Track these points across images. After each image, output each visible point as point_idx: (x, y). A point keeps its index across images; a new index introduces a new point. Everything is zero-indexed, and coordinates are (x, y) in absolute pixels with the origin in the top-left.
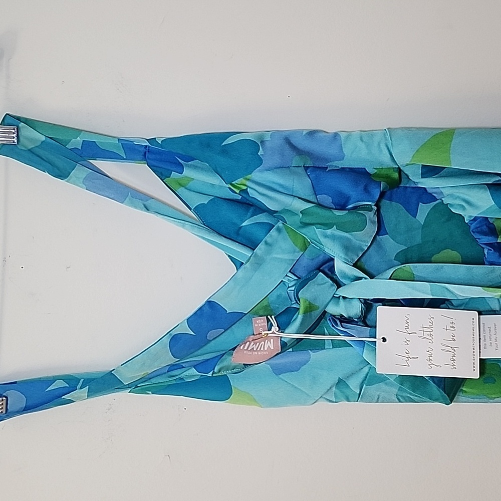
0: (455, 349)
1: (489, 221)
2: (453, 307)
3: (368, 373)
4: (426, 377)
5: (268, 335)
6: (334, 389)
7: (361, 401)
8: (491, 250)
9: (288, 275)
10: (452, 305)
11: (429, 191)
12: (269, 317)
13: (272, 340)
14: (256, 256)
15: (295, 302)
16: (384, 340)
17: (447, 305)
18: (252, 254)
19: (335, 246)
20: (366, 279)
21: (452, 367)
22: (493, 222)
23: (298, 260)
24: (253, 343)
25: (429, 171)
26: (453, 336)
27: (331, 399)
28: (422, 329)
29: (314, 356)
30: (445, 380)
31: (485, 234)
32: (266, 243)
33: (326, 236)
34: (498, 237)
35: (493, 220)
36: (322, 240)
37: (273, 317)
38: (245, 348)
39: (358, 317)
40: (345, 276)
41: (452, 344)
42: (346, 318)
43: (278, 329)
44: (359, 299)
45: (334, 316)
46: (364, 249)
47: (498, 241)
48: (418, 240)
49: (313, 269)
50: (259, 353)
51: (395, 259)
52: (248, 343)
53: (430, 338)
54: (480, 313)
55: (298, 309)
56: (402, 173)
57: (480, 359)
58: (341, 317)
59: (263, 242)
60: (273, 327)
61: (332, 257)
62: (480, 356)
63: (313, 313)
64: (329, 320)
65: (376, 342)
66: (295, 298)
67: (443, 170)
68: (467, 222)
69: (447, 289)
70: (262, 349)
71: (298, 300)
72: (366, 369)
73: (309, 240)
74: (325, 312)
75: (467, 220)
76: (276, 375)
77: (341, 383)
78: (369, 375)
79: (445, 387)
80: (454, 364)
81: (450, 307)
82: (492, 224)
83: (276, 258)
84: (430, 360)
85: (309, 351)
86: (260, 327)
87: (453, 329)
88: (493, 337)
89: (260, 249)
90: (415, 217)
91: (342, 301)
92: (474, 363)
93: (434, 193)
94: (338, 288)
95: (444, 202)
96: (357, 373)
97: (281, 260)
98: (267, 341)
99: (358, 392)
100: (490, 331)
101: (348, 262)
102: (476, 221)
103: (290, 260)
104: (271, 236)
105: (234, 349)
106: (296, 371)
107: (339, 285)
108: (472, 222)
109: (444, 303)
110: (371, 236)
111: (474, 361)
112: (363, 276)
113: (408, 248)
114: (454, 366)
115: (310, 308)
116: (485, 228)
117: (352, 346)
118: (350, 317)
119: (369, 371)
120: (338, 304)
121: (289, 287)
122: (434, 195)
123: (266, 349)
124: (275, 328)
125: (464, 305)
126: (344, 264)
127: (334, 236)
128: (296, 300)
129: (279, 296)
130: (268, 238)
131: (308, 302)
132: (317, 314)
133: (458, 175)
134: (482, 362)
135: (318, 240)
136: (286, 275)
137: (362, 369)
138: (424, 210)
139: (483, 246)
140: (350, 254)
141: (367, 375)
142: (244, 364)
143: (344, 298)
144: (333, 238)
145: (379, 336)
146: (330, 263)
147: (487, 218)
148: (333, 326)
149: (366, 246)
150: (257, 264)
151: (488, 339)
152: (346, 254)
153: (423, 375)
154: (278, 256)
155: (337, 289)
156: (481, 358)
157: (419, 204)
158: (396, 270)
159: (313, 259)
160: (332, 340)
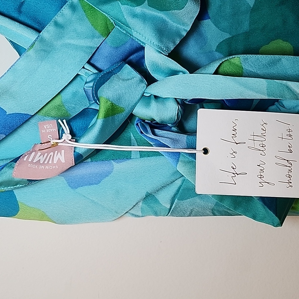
0: (292, 162)
2: (285, 110)
3: (181, 186)
5: (59, 144)
6: (141, 204)
7: (172, 215)
9: (85, 67)
10: (283, 106)
12: (59, 121)
13: (63, 151)
14: (42, 41)
15: (94, 102)
16: (206, 151)
17: (277, 107)
18: (37, 38)
19: (146, 28)
20: (184, 73)
21: (288, 185)
23: (98, 48)
24: (39, 154)
26: (289, 147)
27: (137, 214)
28: (252, 137)
29: (118, 166)
30: (276, 200)
32: (56, 24)
33: (135, 16)
36: (130, 20)
37: (64, 121)
38: (30, 160)
39: (173, 122)
40: (158, 69)
41: (288, 156)
42: (157, 123)
43: (70, 137)
44: (175, 99)
45: (144, 121)
46: (182, 35)
48: (246, 26)
49: (118, 60)
50: (47, 167)
51: (216, 51)
52: (33, 154)
53: (262, 149)
55: (97, 111)
58: (151, 122)
59: (52, 23)
60: (64, 135)
61: (142, 44)
63: (116, 117)
64: (137, 124)
65: (195, 154)
66: (93, 97)
69: (287, 87)
70: (50, 162)
71: (97, 99)
72: (179, 182)
73: (112, 21)
74: (131, 116)
76: (72, 188)
77: (149, 197)
78: (182, 188)
79: (276, 208)
80: (290, 181)
81: (281, 109)
83: (70, 44)
84: (261, 177)
85: (112, 161)
86: (49, 133)
89: (48, 32)
91: (153, 101)
94: (149, 84)
96: (168, 186)
97: (77, 48)
98: (56, 152)
99: (169, 207)
101: (162, 50)
103: (87, 47)
104: (63, 15)
105: (16, 160)
106: (96, 184)
107: (150, 80)
109: (273, 104)
110: (193, 17)
112: (181, 70)
113: (232, 37)
114: (290, 185)
115: (112, 111)
117: (163, 156)
118: (162, 122)
119: (182, 183)
120: (148, 104)
121: (86, 83)
123: (55, 162)
124: (67, 136)
126: (157, 53)
127: (145, 15)
128: (94, 100)
129: (75, 94)
130: (59, 18)
131: (109, 103)
132: (120, 118)
135: (123, 20)
136: (83, 68)
137: (174, 181)
140: (165, 40)
141: (179, 188)
142: (28, 180)
143: (156, 97)
144: (144, 18)
145: (200, 146)
146: (138, 53)
148: (142, 133)
149: (185, 30)
150: (45, 51)
152: (161, 41)
154: (72, 42)
155: (147, 86)
158: (223, 62)
159: (117, 48)
160: (139, 151)
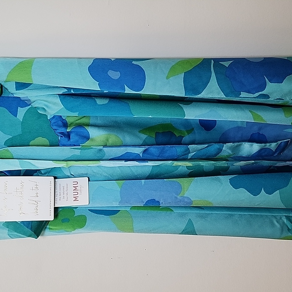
0: (38, 202)
1: (62, 118)
2: (41, 175)
4: (18, 221)
8: (62, 137)
10: (41, 173)
11: (22, 99)
17: (38, 173)
22: (66, 119)
25: (21, 86)
26: (37, 194)
30: (32, 223)
31: (60, 127)
34: (67, 128)
35: (65, 117)
41: (36, 199)
47: (67, 131)
48: (19, 131)
51: (4, 145)
54: (55, 178)
56: (3, 87)
57: (55, 208)
62: (54, 206)
67: (30, 85)
68: (49, 119)
69: (30, 163)
75: (49, 118)
79: (32, 227)
80: (37, 212)
81: (39, 174)
82: (65, 120)
87: (36, 189)
88: (65, 193)
90: (16, 117)
92: (50, 211)
93: (26, 101)
95: (33, 106)
100: (64, 188)
102: (54, 118)
108: (52, 119)
109: (36, 172)
111: (50, 209)
113: (13, 137)
114: (37, 214)
116: (60, 123)
122: (26, 102)
125: (48, 173)
133: (40, 89)
134: (56, 209)
138: (22, 112)
139: (59, 134)
147: (61, 116)
151: (62, 194)
153: (17, 221)
156: (56, 206)
157: (18, 108)
